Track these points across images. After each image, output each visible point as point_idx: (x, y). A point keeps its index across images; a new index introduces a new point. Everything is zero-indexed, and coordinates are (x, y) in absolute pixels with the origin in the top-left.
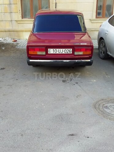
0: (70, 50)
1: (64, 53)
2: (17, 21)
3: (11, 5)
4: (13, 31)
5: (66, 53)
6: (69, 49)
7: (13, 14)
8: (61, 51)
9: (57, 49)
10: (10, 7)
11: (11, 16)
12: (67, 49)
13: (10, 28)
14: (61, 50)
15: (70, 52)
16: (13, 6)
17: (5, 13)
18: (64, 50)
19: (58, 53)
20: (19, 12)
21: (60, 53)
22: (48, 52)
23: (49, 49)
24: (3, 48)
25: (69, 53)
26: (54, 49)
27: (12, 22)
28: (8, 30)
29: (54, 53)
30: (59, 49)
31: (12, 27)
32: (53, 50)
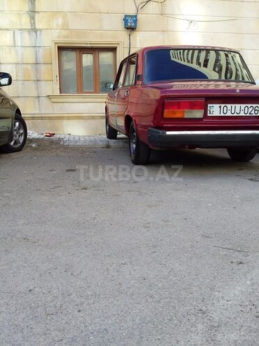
0: (257, 108)
1: (242, 114)
2: (50, 98)
3: (38, 66)
4: (42, 118)
5: (248, 115)
6: (254, 106)
7: (43, 84)
8: (238, 111)
9: (229, 106)
10: (37, 70)
11: (37, 88)
12: (249, 106)
13: (34, 112)
14: (238, 106)
15: (256, 112)
16: (43, 68)
17: (25, 82)
18: (243, 106)
19: (229, 114)
20: (55, 79)
21: (236, 115)
22: (208, 112)
23: (209, 105)
24: (34, 145)
25: (254, 115)
26: (223, 105)
27: (39, 101)
28: (31, 116)
29: (222, 114)
30: (234, 106)
31: (40, 109)
32: (220, 107)
